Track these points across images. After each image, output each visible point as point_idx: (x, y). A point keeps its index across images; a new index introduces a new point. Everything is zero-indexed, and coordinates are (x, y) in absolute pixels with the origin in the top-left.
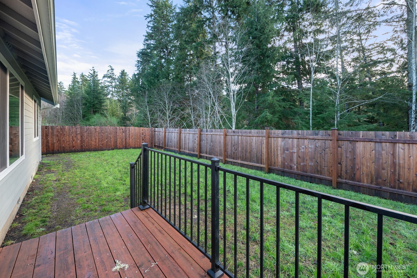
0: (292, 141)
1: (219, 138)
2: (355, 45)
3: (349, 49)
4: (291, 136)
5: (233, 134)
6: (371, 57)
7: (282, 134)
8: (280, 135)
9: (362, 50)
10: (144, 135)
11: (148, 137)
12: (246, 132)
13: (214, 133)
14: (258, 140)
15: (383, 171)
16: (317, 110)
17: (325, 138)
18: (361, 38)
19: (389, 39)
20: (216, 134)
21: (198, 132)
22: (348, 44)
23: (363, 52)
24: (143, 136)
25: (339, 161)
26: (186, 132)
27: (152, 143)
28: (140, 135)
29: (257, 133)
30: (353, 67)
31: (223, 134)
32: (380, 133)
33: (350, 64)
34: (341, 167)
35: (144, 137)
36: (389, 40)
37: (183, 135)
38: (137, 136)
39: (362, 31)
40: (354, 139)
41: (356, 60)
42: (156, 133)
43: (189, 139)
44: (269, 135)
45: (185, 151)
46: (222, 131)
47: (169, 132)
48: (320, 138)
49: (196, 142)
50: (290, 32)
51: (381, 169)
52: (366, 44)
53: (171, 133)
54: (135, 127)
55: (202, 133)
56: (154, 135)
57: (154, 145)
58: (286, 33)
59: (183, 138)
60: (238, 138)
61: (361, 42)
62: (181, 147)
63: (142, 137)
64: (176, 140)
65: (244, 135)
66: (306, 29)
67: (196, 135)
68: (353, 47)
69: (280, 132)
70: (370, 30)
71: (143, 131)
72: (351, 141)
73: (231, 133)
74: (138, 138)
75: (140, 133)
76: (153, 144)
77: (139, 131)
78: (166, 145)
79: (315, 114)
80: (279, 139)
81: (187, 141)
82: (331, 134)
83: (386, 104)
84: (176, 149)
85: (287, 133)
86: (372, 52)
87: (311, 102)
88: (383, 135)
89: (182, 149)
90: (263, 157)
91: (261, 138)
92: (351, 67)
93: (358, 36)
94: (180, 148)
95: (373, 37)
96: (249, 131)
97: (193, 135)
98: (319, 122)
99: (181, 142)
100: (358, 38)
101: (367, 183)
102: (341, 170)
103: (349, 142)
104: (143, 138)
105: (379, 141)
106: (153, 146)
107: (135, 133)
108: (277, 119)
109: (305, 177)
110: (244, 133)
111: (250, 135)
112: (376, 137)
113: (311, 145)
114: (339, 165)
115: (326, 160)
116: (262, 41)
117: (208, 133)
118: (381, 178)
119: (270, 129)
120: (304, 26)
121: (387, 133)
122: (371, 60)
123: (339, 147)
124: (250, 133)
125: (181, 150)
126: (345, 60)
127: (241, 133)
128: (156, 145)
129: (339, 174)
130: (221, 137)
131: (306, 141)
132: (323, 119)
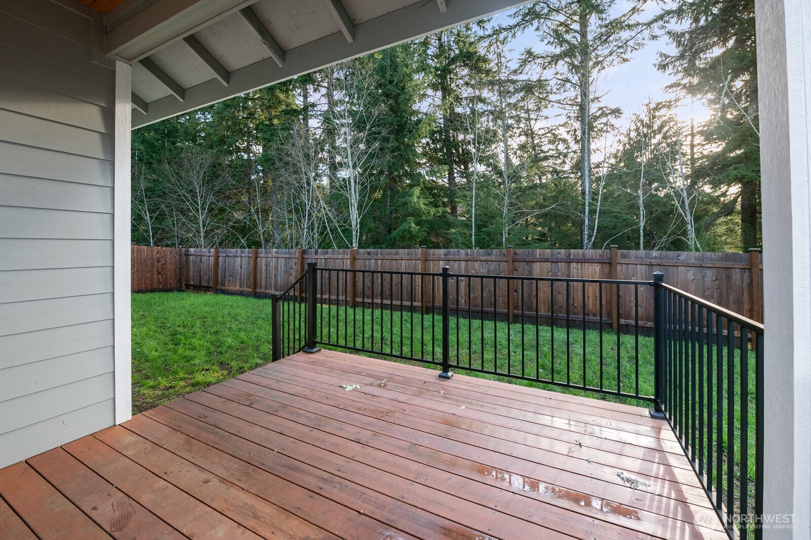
0: (459, 265)
1: (341, 263)
2: (522, 125)
3: (514, 130)
4: (457, 257)
5: (366, 256)
6: (542, 146)
7: (445, 255)
8: (442, 256)
9: (530, 134)
10: (163, 262)
11: (170, 267)
12: (389, 254)
13: (332, 256)
14: (409, 266)
15: (560, 296)
16: (481, 221)
17: (499, 258)
18: (529, 116)
19: (561, 124)
20: (336, 256)
21: (297, 255)
22: (513, 122)
23: (533, 138)
24: (159, 265)
25: (515, 288)
26: (270, 255)
27: (180, 281)
28: (152, 264)
29: (408, 254)
30: (520, 157)
31: (349, 256)
32: (556, 251)
33: (515, 153)
34: (518, 295)
35: (163, 269)
36: (561, 126)
37: (262, 262)
38: (146, 265)
39: (531, 107)
40: (530, 259)
41: (522, 147)
42: (191, 258)
43: (277, 268)
44: (426, 257)
45: (268, 291)
46: (347, 251)
47: (227, 256)
48: (494, 259)
49: (294, 273)
50: (436, 90)
51: (557, 294)
52: (537, 126)
53: (231, 259)
54: (139, 247)
55: (306, 256)
56: (184, 263)
57: (186, 285)
58: (430, 92)
59: (261, 267)
60: (377, 264)
61: (530, 122)
62: (259, 284)
63: (158, 268)
64: (244, 271)
65: (387, 257)
66: (459, 90)
67: (293, 260)
68: (520, 128)
69: (442, 251)
70: (540, 107)
71: (159, 255)
72: (527, 262)
73: (364, 254)
74: (148, 270)
75: (152, 258)
76: (183, 283)
77: (149, 254)
78: (219, 281)
79: (478, 227)
80: (441, 262)
81: (273, 272)
82: (506, 253)
83: (559, 216)
84: (245, 289)
85: (452, 253)
86: (543, 140)
87: (473, 209)
88: (559, 253)
89: (261, 289)
90: (417, 290)
91: (414, 261)
92: (517, 158)
93: (525, 113)
94: (255, 287)
95: (543, 118)
96: (394, 251)
97: (286, 261)
98: (484, 238)
99: (258, 274)
100: (526, 116)
101: (544, 311)
102: (518, 300)
103: (525, 263)
104: (160, 270)
105: (555, 261)
106: (184, 286)
107: (141, 258)
108: (425, 234)
109: (476, 313)
110: (387, 255)
111: (397, 257)
112: (552, 256)
113: (483, 269)
114: (515, 293)
115: (500, 288)
116: (399, 104)
117: (319, 256)
118: (557, 304)
119: (427, 248)
120: (458, 86)
121: (563, 251)
122: (541, 150)
123: (515, 270)
124: (397, 254)
125: (258, 290)
126: (510, 145)
127: (381, 254)
128: (192, 283)
129: (516, 305)
130: (345, 263)
131: (477, 264)
132: (489, 234)
